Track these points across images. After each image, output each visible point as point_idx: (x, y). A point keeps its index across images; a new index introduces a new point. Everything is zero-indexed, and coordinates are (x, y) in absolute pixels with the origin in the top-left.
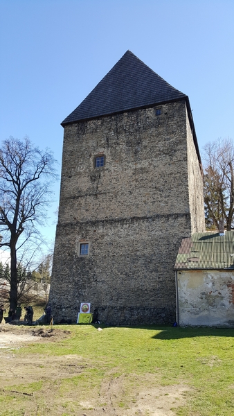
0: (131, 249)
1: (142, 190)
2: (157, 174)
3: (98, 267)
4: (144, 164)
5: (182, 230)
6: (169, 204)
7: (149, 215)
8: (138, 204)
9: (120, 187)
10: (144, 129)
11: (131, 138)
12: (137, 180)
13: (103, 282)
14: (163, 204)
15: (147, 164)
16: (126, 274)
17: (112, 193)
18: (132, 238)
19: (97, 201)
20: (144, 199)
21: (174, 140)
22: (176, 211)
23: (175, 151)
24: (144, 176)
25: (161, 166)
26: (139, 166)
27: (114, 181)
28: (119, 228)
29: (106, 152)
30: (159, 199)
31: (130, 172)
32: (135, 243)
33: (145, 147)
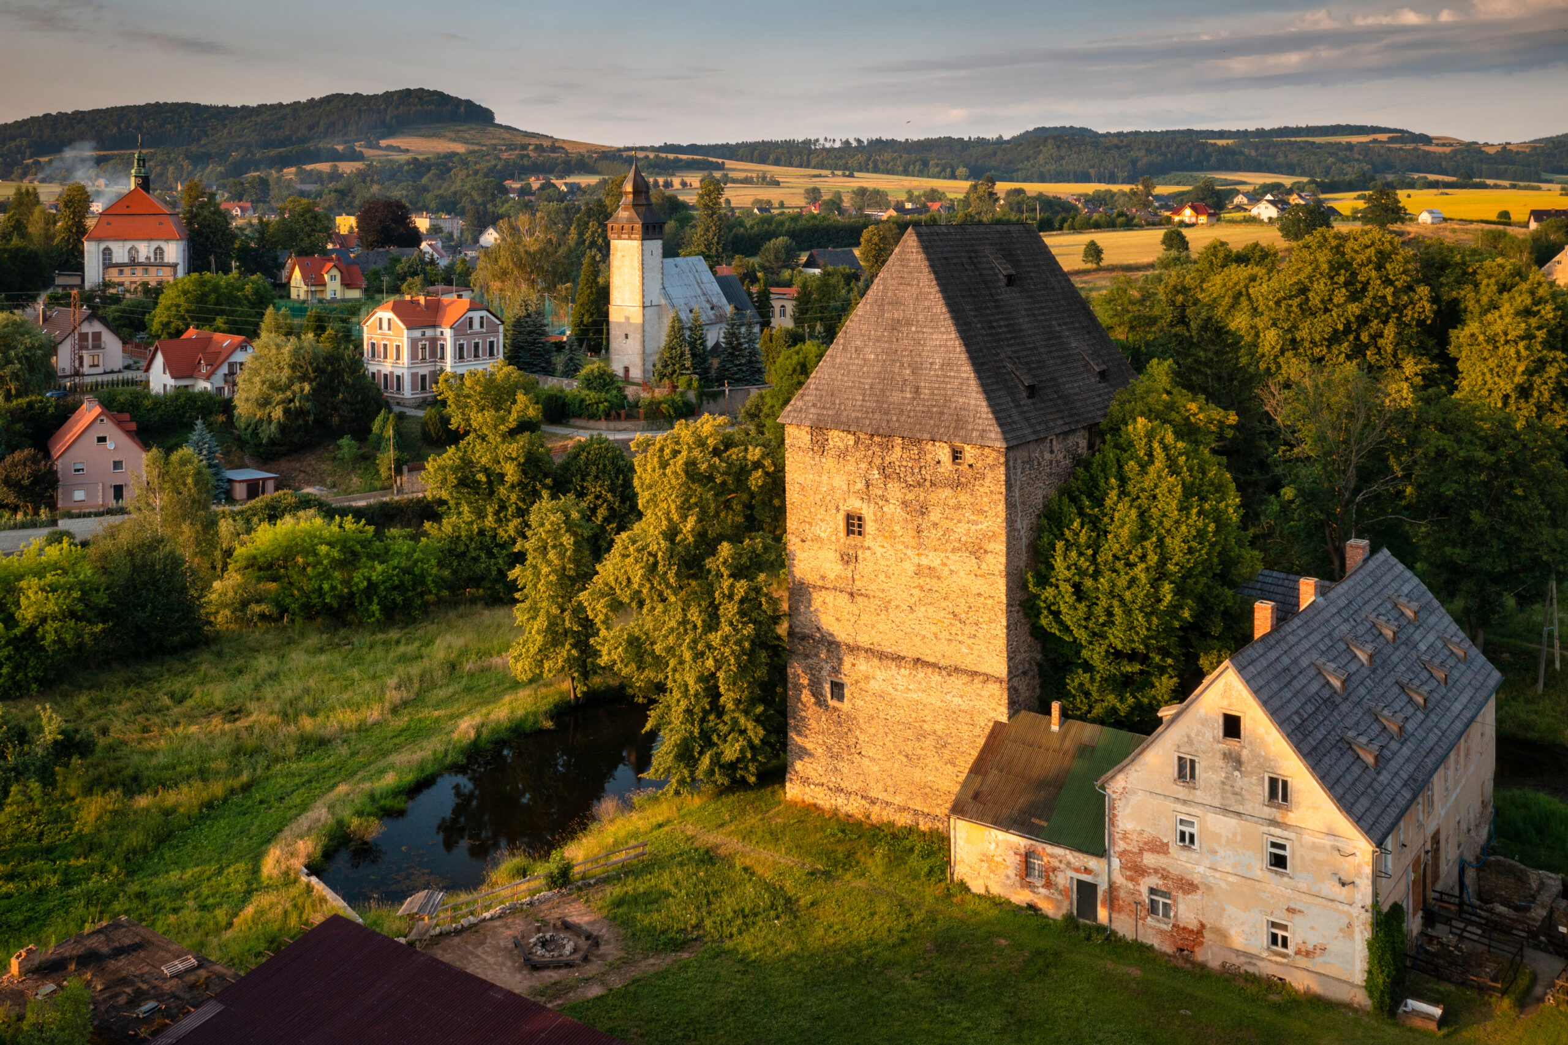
0: (914, 715)
1: (931, 609)
2: (954, 587)
3: (862, 731)
4: (932, 559)
5: (994, 705)
6: (976, 653)
7: (942, 663)
8: (924, 637)
9: (892, 591)
10: (932, 484)
11: (910, 496)
12: (922, 589)
13: (872, 759)
14: (965, 650)
15: (938, 561)
16: (907, 756)
17: (881, 599)
18: (915, 696)
19: (853, 608)
20: (934, 629)
21: (984, 526)
22: (984, 668)
23: (986, 552)
24: (934, 584)
25: (962, 573)
26: (924, 561)
27: (882, 577)
28: (894, 672)
29: (867, 512)
30: (960, 638)
31: (909, 567)
32: (920, 707)
33: (935, 525)
